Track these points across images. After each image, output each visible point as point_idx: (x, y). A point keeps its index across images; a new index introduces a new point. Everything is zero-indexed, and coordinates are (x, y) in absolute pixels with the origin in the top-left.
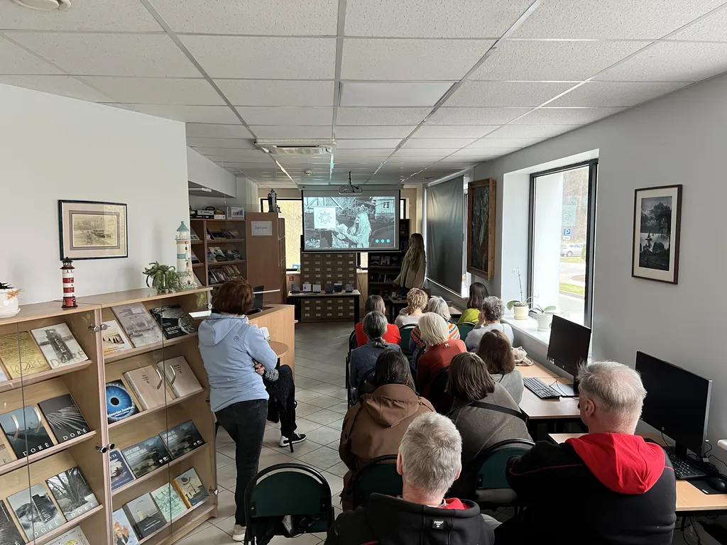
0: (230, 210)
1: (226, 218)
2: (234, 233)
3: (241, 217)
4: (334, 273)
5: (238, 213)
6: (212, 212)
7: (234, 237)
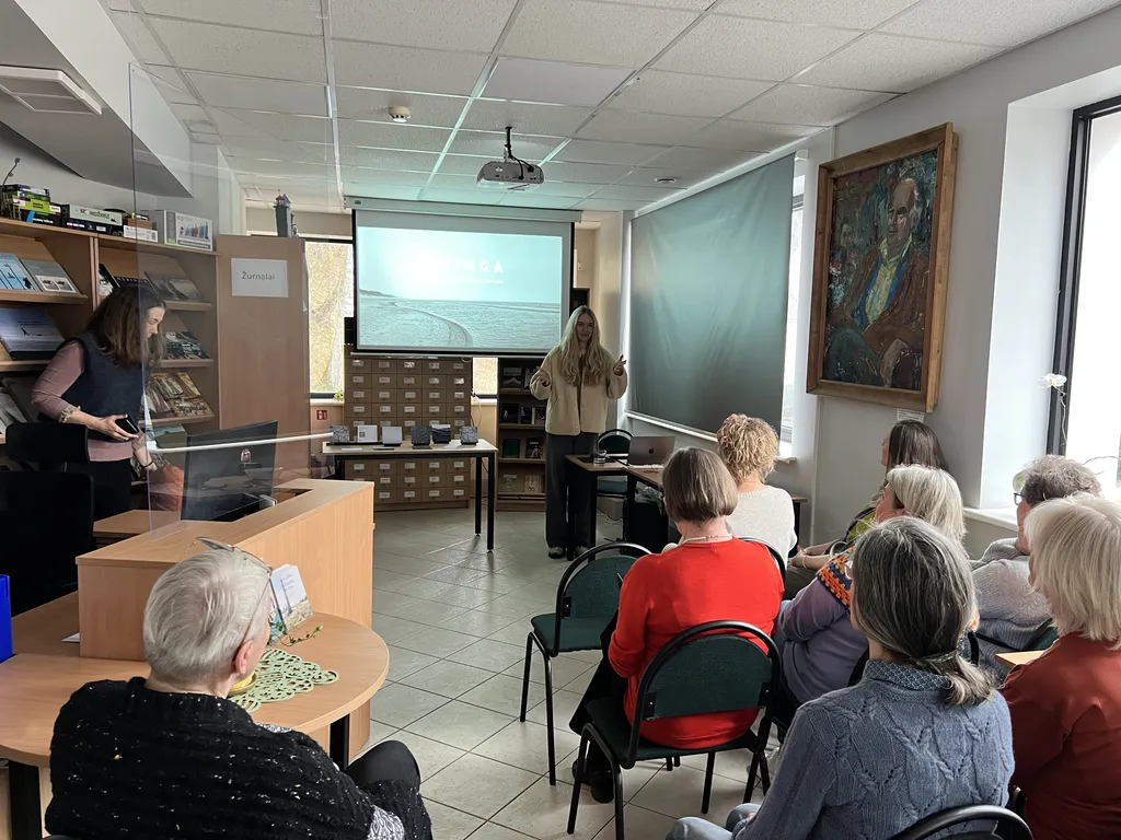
0: (172, 219)
1: (161, 240)
2: (184, 287)
3: (204, 245)
4: (421, 401)
5: (194, 233)
6: (118, 219)
7: (182, 296)
